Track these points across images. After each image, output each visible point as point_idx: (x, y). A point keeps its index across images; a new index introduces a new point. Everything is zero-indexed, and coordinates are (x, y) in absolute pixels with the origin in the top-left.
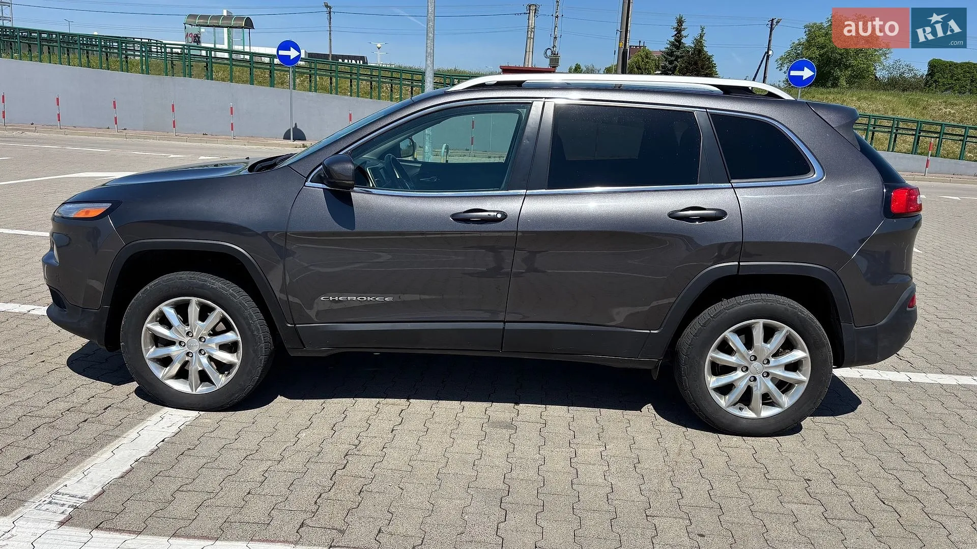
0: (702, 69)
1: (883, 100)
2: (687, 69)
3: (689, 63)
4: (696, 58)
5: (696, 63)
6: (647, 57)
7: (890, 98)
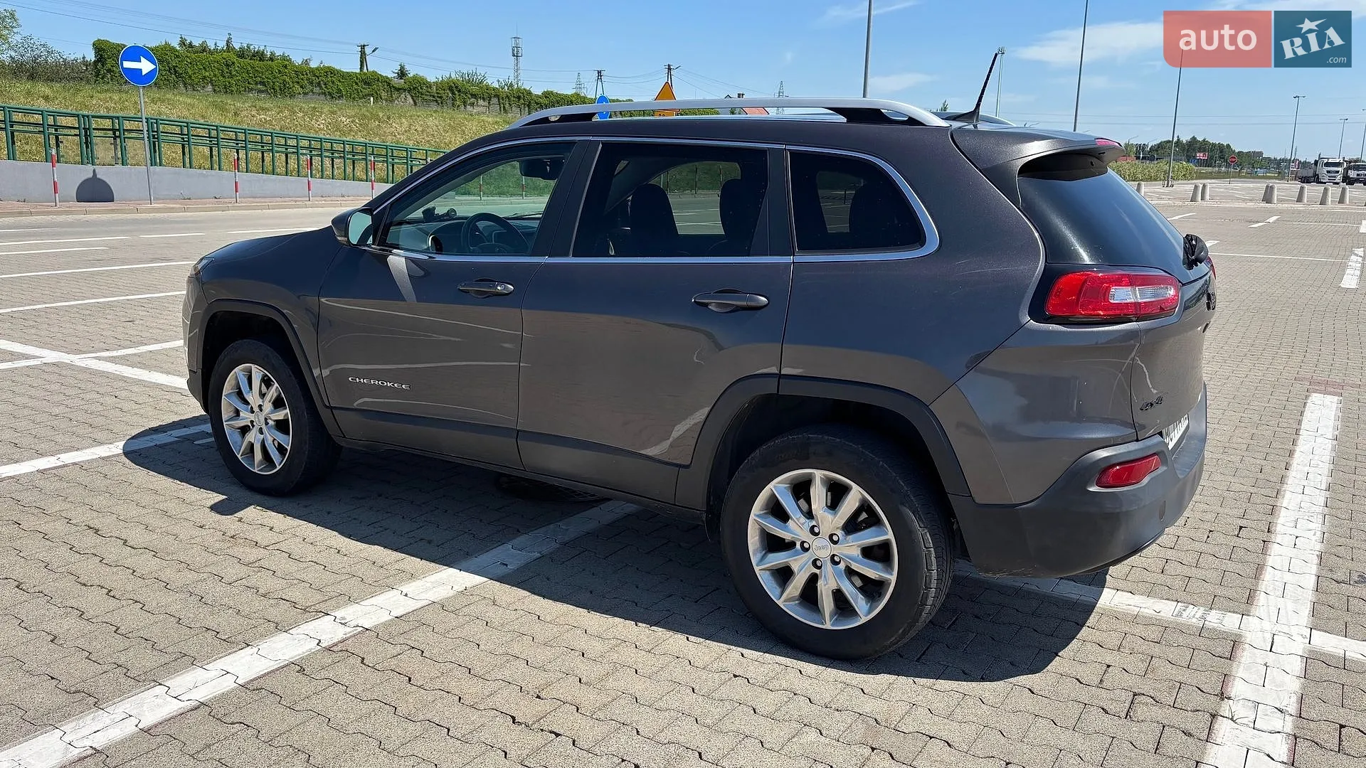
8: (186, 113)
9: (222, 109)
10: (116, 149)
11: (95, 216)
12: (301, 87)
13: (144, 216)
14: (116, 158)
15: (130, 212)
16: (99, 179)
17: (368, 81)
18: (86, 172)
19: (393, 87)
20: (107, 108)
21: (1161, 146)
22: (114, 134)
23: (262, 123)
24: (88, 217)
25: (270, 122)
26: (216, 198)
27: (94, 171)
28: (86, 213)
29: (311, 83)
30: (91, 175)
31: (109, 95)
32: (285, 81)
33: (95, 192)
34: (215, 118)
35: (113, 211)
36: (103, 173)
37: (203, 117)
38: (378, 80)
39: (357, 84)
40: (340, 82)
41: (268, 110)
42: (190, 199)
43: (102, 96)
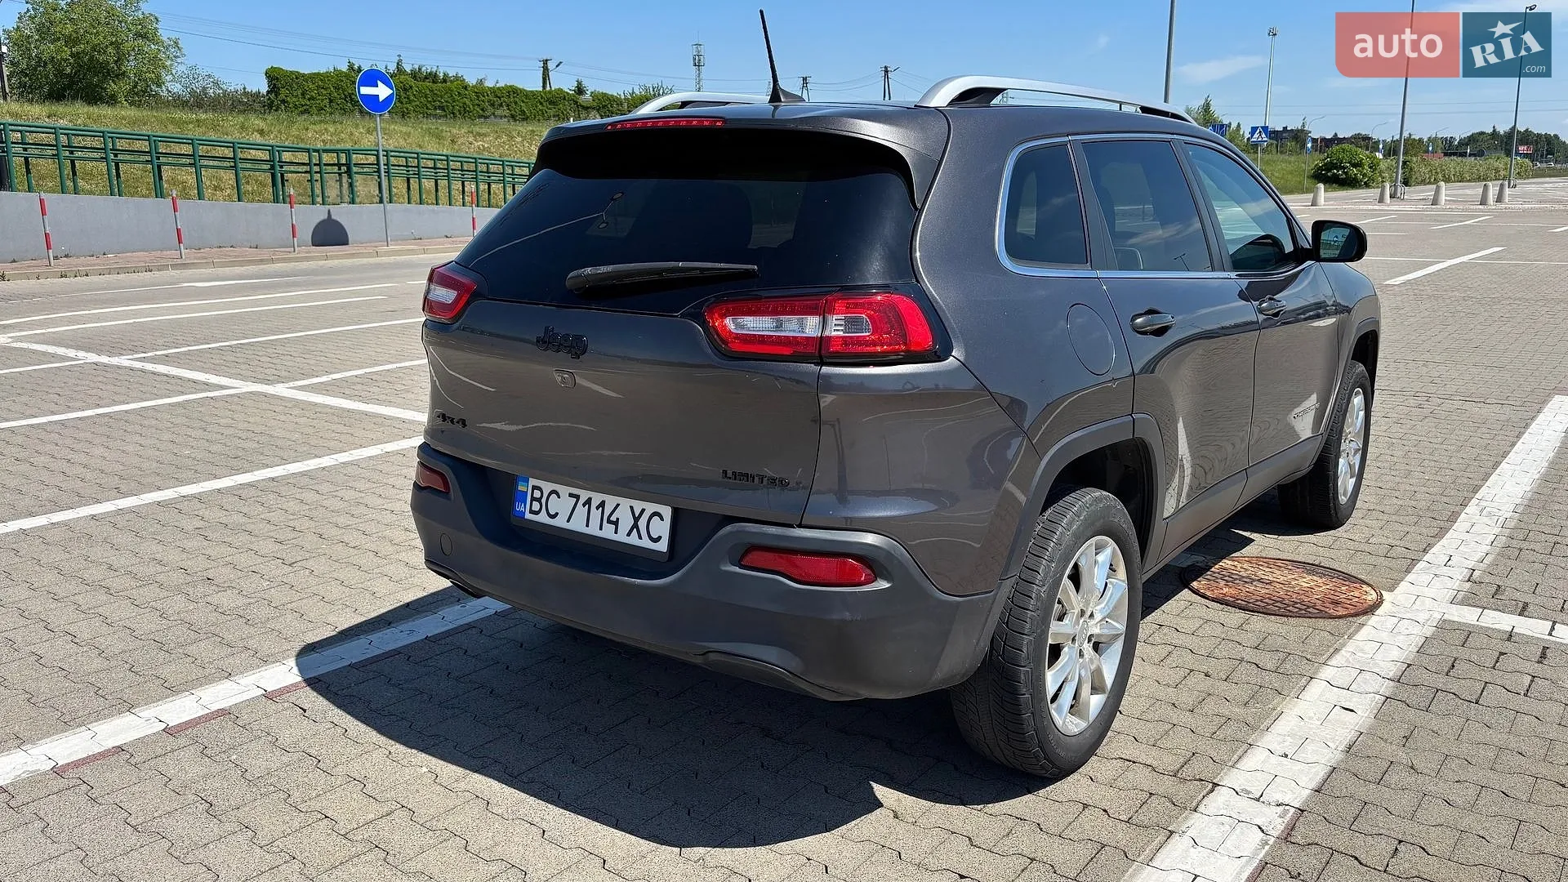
8: (402, 142)
10: (341, 186)
11: (336, 262)
12: (482, 110)
13: (385, 259)
14: (341, 196)
15: (369, 255)
16: (334, 220)
17: (554, 100)
18: (318, 213)
19: (581, 105)
20: (323, 141)
21: (1472, 139)
22: (340, 169)
23: (481, 150)
24: (330, 263)
25: (488, 150)
26: (447, 237)
27: (329, 212)
28: (327, 258)
29: (492, 105)
30: (324, 217)
31: (323, 126)
32: (465, 104)
33: (330, 235)
35: (352, 256)
37: (420, 147)
38: (564, 99)
39: (541, 104)
40: (523, 102)
41: (486, 136)
42: (421, 239)
43: (317, 127)
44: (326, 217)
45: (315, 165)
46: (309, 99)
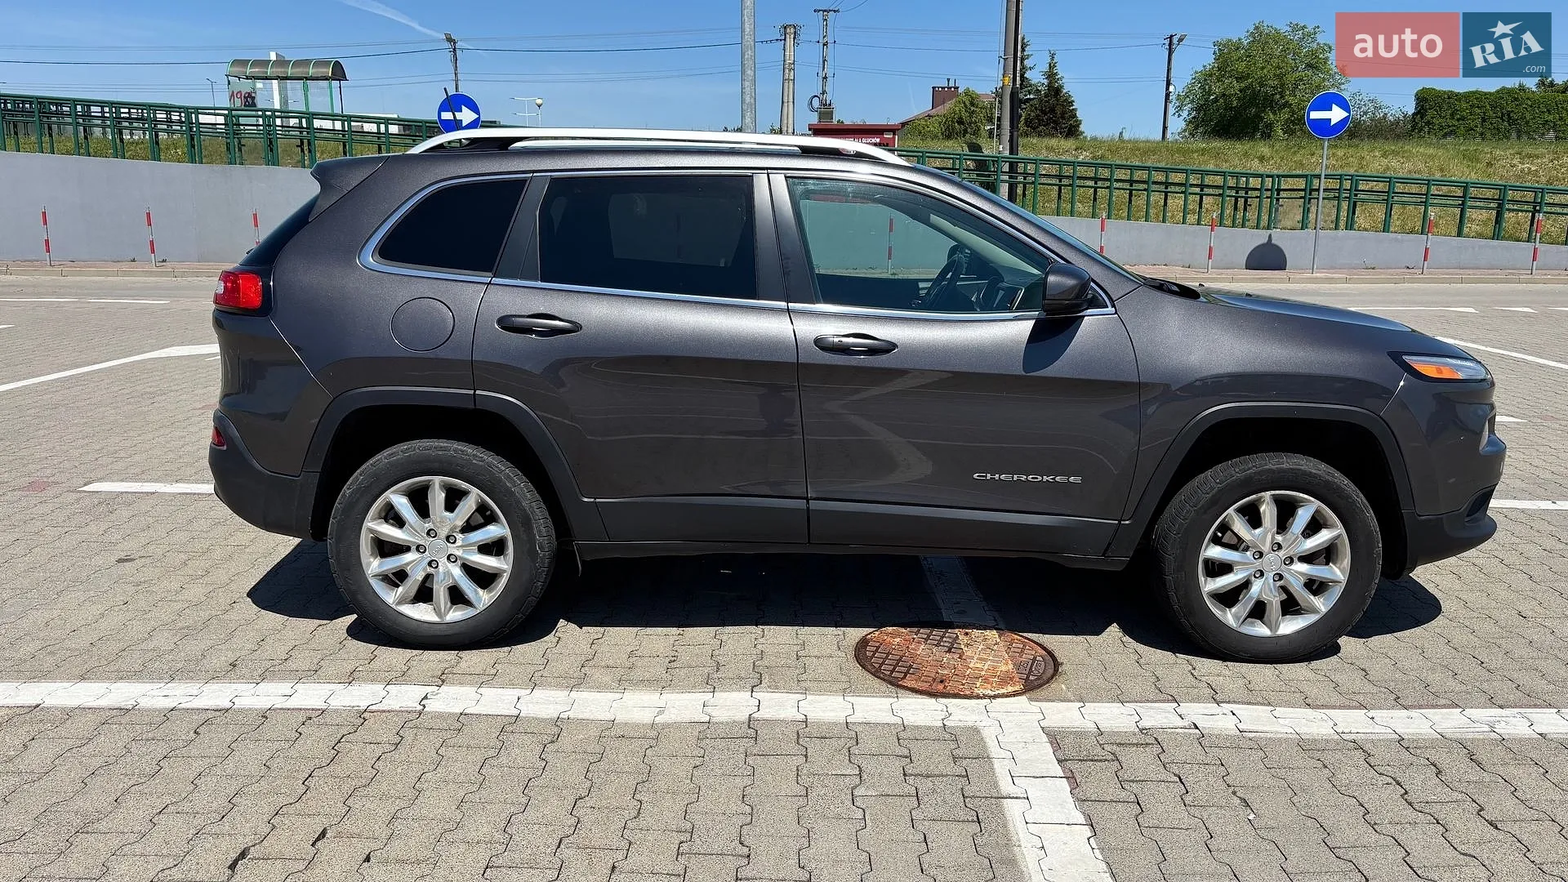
0: (1063, 118)
1: (1423, 155)
2: (1039, 120)
3: (1042, 111)
4: (1053, 101)
5: (1052, 110)
6: (972, 104)
7: (1431, 151)
8: (1421, 166)
9: (1472, 158)
16: (1275, 245)
18: (1259, 237)
26: (1408, 268)
27: (1270, 236)
30: (1265, 240)
33: (1266, 259)
34: (1460, 172)
36: (1280, 237)
42: (1373, 269)
44: (1266, 241)
45: (1267, 190)
46: (1458, 120)
